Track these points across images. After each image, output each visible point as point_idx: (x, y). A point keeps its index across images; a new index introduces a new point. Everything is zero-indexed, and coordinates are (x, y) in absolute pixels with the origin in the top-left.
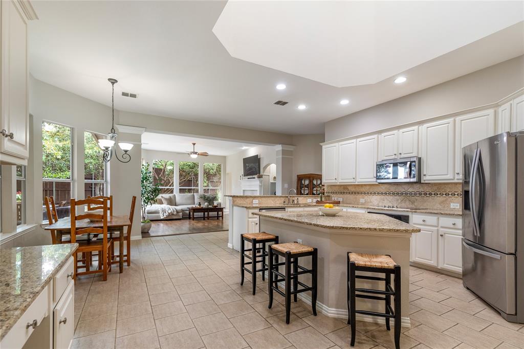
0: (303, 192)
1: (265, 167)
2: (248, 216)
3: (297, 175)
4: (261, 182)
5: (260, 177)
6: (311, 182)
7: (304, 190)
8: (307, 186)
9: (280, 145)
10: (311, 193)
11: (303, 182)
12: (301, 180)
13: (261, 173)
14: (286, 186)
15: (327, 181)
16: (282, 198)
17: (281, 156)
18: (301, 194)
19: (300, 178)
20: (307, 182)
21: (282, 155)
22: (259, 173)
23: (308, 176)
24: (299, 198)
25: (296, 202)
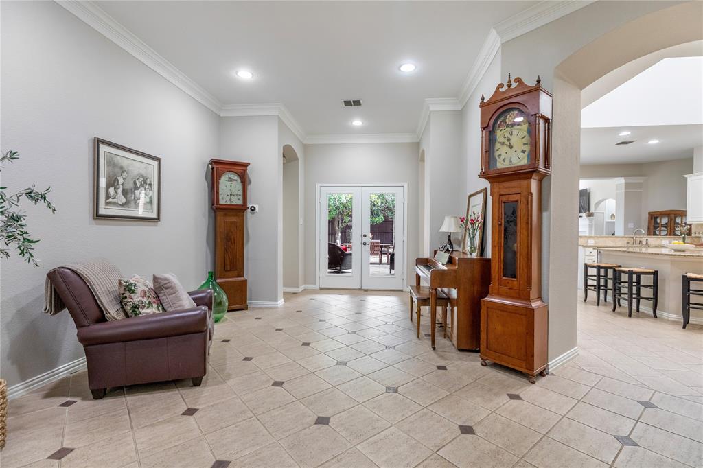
0: (657, 232)
1: (598, 204)
2: (585, 253)
3: (649, 213)
4: (591, 221)
5: (590, 215)
6: (670, 220)
7: (660, 230)
8: (665, 226)
9: (623, 178)
10: (672, 233)
11: (658, 220)
12: (656, 218)
13: (592, 210)
14: (631, 225)
15: (692, 220)
16: (624, 239)
17: (623, 191)
18: (655, 234)
19: (653, 217)
20: (665, 220)
21: (626, 188)
22: (589, 211)
23: (668, 213)
24: (649, 239)
25: (644, 243)
